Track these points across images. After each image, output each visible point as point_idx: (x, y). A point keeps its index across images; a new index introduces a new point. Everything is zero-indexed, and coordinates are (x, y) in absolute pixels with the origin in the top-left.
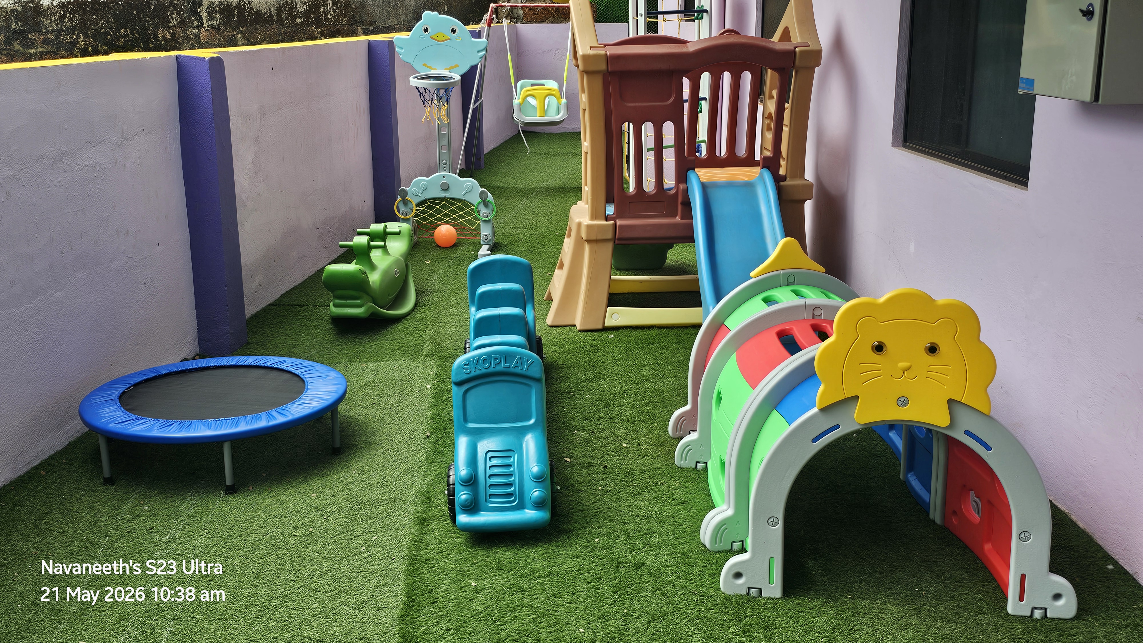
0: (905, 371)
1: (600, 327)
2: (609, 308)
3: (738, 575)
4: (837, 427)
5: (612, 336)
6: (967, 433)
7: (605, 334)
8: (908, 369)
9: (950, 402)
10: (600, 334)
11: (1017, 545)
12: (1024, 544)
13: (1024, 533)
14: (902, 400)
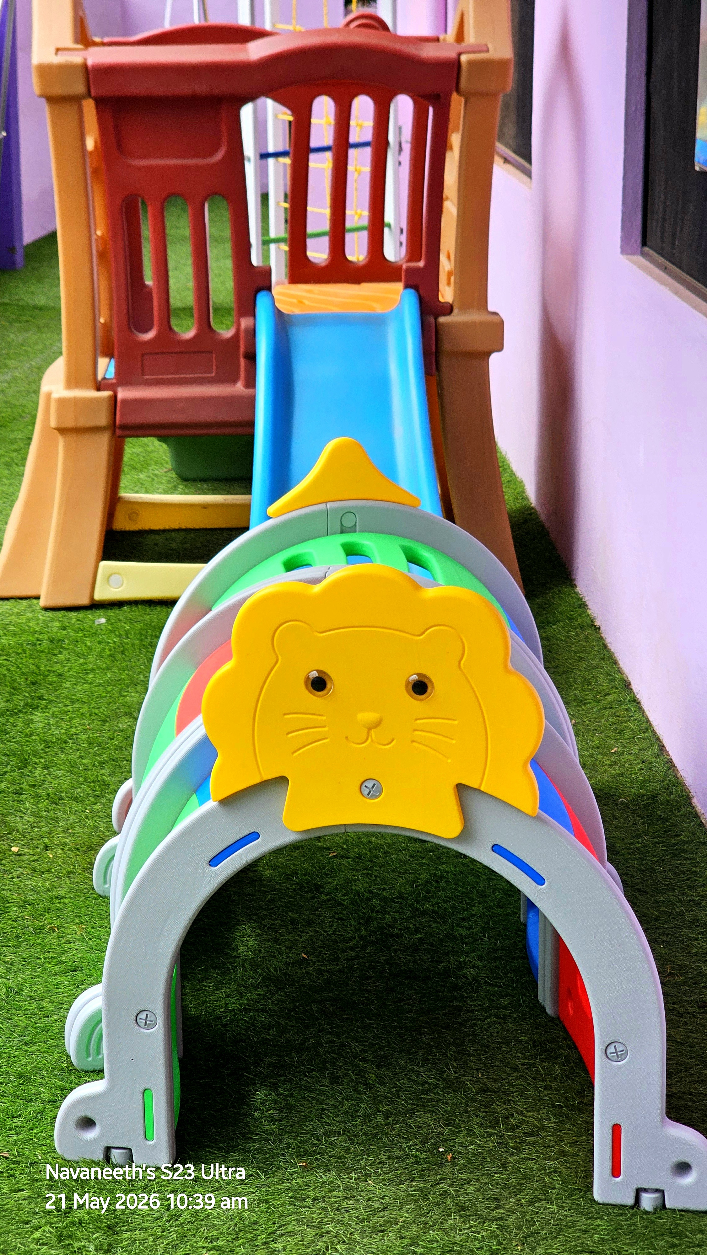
0: (369, 729)
1: (85, 601)
2: (103, 564)
3: (87, 1123)
4: (253, 836)
5: (103, 620)
6: (497, 848)
7: (89, 615)
8: (378, 724)
9: (461, 788)
10: (81, 615)
11: (602, 1067)
12: (614, 1066)
13: (615, 1044)
14: (370, 784)
